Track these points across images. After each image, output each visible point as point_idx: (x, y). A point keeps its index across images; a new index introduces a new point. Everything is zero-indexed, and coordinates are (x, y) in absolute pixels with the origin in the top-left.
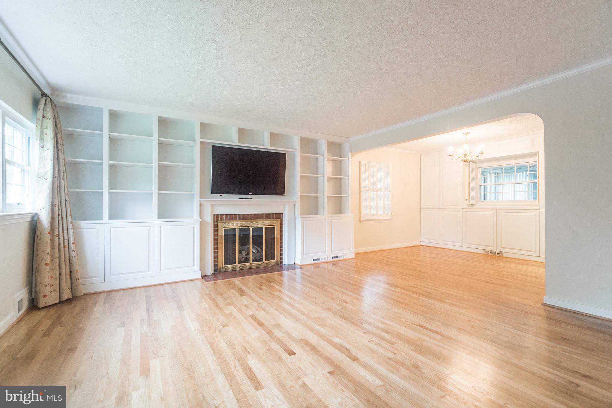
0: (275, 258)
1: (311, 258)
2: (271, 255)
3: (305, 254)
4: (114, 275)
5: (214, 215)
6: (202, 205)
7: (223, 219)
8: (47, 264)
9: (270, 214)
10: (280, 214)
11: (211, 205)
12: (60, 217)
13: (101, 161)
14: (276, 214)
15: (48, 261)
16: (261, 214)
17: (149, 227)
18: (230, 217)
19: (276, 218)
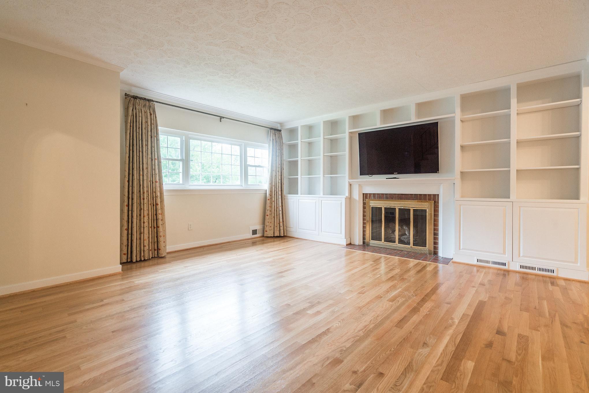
0: (427, 246)
1: (474, 256)
2: (420, 241)
3: (461, 249)
4: (300, 229)
5: (363, 194)
6: (352, 185)
7: (371, 197)
8: (267, 215)
9: (422, 195)
10: (434, 195)
11: (359, 185)
12: (276, 191)
13: (297, 159)
14: (430, 195)
15: (268, 214)
16: (410, 194)
17: (316, 201)
18: (378, 196)
19: (430, 200)
